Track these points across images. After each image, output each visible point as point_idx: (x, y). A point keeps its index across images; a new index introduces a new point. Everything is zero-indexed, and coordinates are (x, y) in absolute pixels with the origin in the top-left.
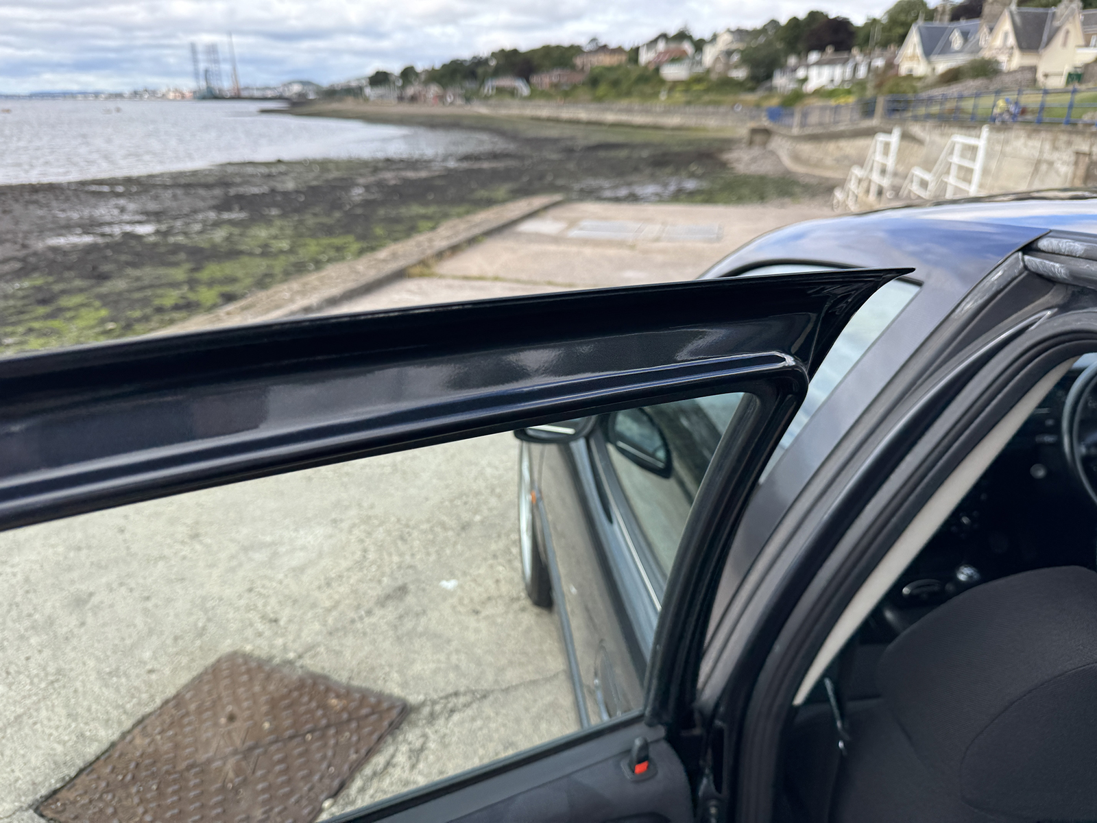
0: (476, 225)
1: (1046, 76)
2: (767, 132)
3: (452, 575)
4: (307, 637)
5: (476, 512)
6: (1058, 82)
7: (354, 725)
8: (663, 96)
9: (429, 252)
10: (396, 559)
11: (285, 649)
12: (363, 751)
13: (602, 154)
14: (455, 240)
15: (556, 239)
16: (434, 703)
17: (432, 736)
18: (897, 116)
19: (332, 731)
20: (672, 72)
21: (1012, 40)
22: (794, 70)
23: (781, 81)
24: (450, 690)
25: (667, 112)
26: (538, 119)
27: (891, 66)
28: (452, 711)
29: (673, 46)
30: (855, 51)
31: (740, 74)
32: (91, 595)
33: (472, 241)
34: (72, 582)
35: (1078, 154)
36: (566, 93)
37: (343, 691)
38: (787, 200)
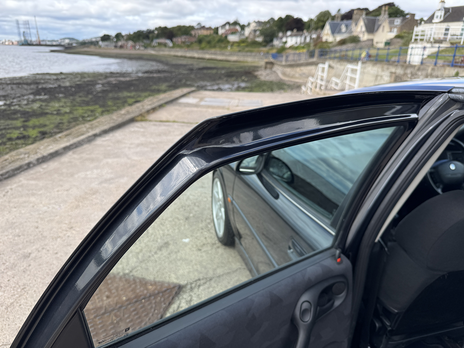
0: (161, 100)
1: (377, 43)
2: (272, 64)
3: (186, 237)
4: (132, 264)
5: (190, 213)
6: (381, 45)
7: (161, 294)
8: (229, 48)
9: (143, 111)
10: (161, 232)
12: (167, 304)
13: (205, 71)
14: (153, 106)
15: (196, 106)
16: (191, 284)
17: (194, 295)
18: (323, 57)
19: (152, 298)
20: (232, 38)
21: (364, 29)
22: (281, 38)
23: (276, 43)
24: (196, 278)
25: (231, 55)
26: (177, 56)
27: (319, 37)
28: (199, 286)
29: (232, 27)
30: (305, 31)
31: (260, 39)
32: (30, 254)
33: (161, 106)
34: (20, 249)
35: (391, 73)
36: (189, 46)
37: (153, 283)
38: (282, 91)
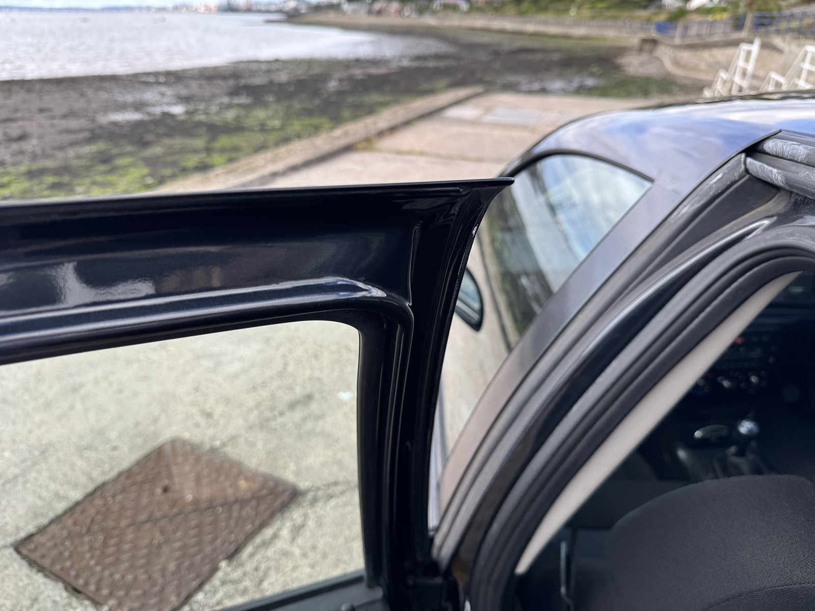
0: (413, 110)
2: (654, 42)
3: (349, 388)
4: (231, 430)
7: (254, 503)
8: (573, 12)
9: (373, 131)
11: (213, 438)
12: (257, 523)
14: (394, 122)
15: (473, 123)
16: (318, 489)
17: (312, 516)
18: (763, 30)
19: (237, 506)
25: (576, 24)
26: (473, 29)
28: (330, 497)
33: (407, 123)
36: (497, 9)
37: (250, 475)
